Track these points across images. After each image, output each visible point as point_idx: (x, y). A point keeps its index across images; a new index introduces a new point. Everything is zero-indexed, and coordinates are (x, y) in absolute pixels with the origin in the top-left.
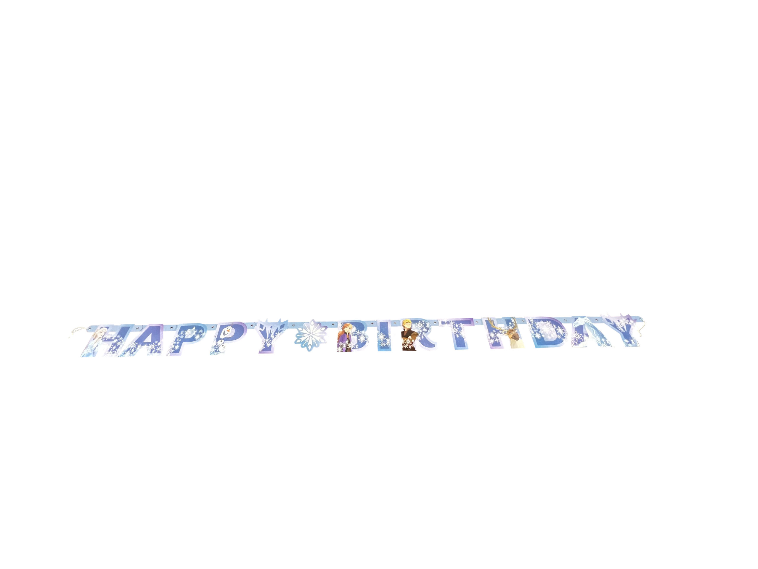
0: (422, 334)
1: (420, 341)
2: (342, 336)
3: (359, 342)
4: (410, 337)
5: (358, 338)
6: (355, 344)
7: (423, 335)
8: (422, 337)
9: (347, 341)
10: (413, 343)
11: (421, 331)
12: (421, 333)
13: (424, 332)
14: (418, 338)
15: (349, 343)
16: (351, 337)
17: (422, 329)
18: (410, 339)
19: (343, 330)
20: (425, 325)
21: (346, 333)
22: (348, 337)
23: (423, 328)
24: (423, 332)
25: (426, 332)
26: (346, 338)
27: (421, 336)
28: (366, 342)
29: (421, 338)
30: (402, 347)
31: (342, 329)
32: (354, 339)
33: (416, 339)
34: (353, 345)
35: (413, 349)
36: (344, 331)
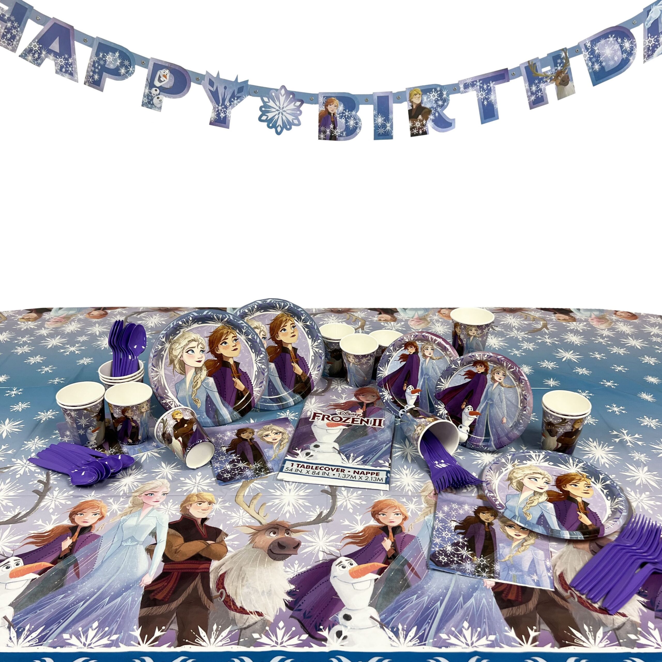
0: (436, 110)
1: (433, 121)
2: (324, 118)
3: (347, 127)
4: (420, 117)
5: (347, 122)
6: (342, 130)
7: (438, 112)
8: (437, 114)
9: (332, 126)
10: (424, 125)
11: (435, 106)
12: (435, 108)
13: (439, 106)
14: (431, 117)
15: (335, 128)
16: (336, 120)
17: (436, 101)
18: (420, 120)
19: (326, 108)
20: (441, 95)
21: (330, 113)
22: (333, 120)
23: (438, 100)
24: (437, 106)
25: (442, 106)
26: (330, 121)
27: (435, 114)
28: (356, 128)
29: (435, 116)
30: (409, 133)
31: (324, 107)
32: (341, 122)
33: (429, 119)
34: (339, 131)
35: (425, 133)
36: (327, 110)
